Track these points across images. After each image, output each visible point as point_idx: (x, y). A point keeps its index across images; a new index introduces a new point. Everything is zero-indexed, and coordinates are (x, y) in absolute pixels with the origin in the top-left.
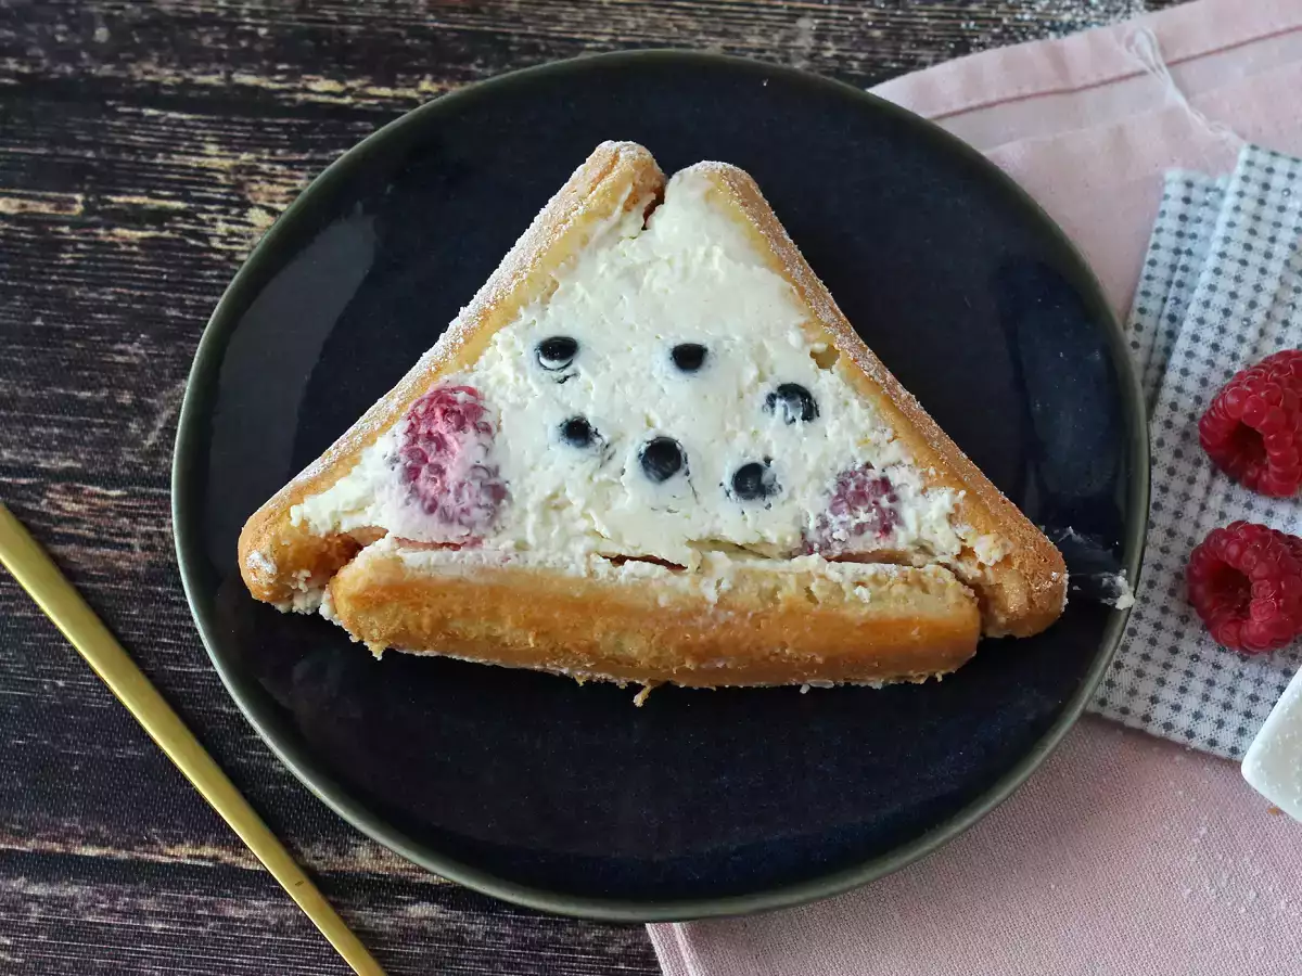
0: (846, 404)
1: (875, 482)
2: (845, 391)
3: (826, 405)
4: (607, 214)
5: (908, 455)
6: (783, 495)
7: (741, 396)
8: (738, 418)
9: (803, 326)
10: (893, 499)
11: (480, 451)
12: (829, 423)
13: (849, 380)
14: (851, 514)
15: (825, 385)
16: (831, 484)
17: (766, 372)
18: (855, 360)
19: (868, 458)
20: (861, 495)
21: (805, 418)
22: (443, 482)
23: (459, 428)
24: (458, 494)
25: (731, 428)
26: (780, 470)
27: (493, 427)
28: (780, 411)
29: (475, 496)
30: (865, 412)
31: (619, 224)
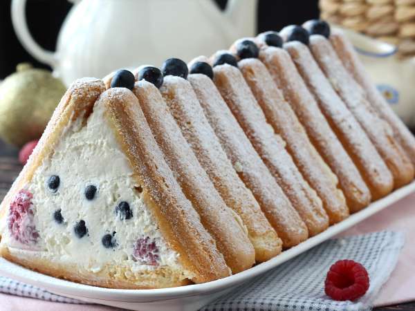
0: (143, 211)
1: (149, 245)
2: (143, 206)
3: (135, 211)
5: (162, 236)
6: (119, 247)
7: (107, 207)
8: (105, 217)
9: (132, 176)
10: (157, 251)
11: (29, 220)
12: (136, 220)
13: (145, 202)
14: (141, 257)
15: (136, 204)
16: (135, 244)
17: (116, 197)
18: (149, 191)
19: (148, 235)
20: (144, 251)
21: (126, 218)
22: (19, 231)
23: (23, 211)
24: (23, 234)
25: (102, 221)
26: (118, 238)
27: (34, 211)
28: (119, 214)
29: (29, 237)
30: (148, 217)
31: (72, 127)
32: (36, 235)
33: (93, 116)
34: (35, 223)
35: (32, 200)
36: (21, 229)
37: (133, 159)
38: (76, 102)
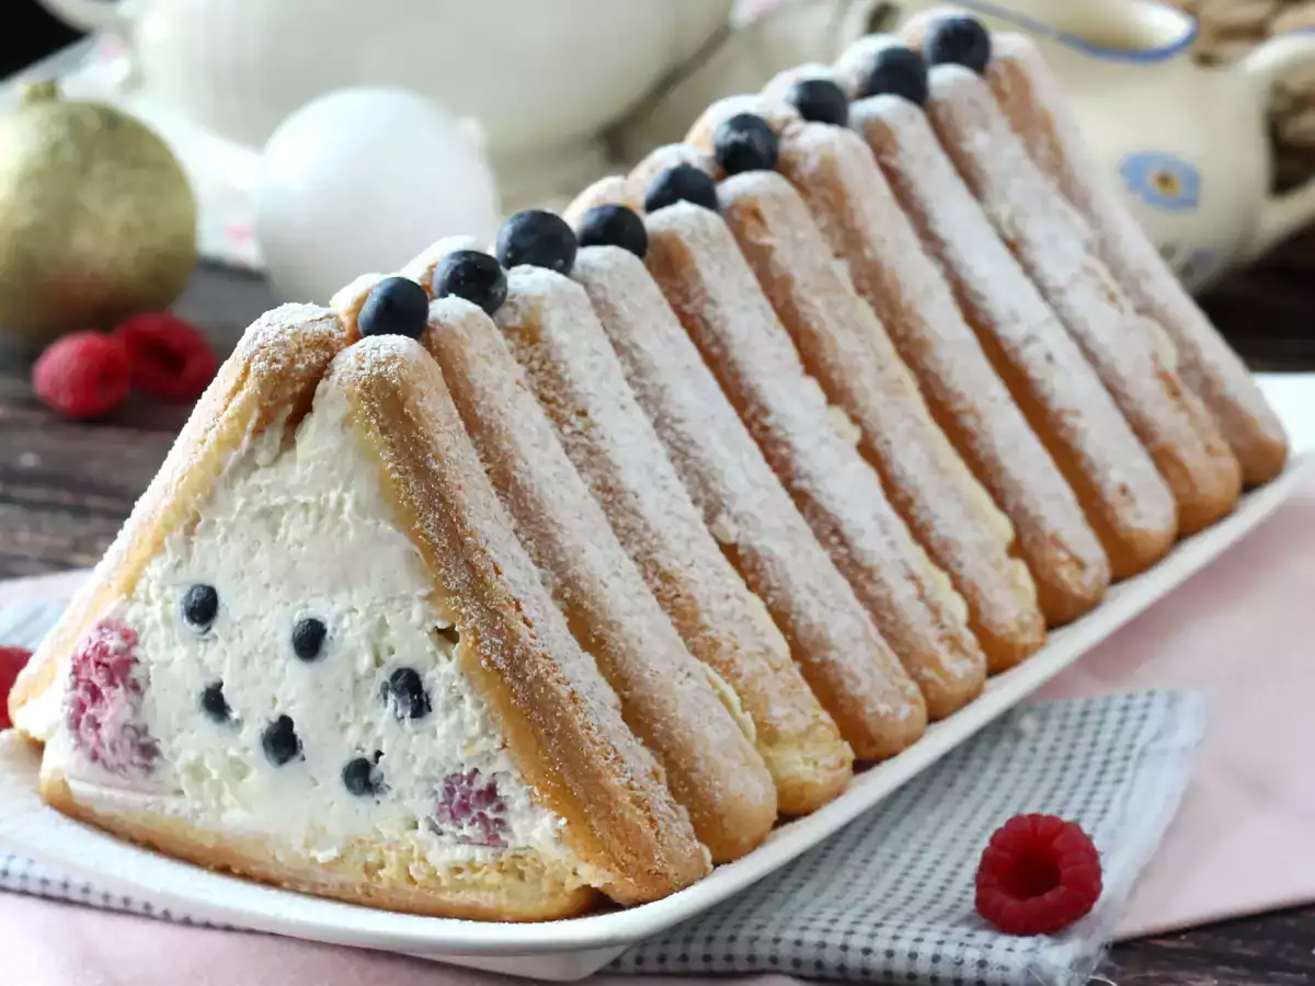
0: (461, 698)
1: (480, 793)
2: (460, 684)
3: (438, 697)
4: (236, 443)
5: (516, 767)
6: (392, 795)
7: (356, 682)
8: (352, 708)
9: (429, 597)
10: (501, 808)
11: (128, 710)
12: (440, 721)
13: (466, 670)
14: (455, 824)
15: (441, 676)
16: (439, 786)
17: (384, 655)
18: (477, 642)
19: (475, 765)
20: (465, 808)
21: (413, 716)
22: (98, 736)
23: (111, 683)
24: (113, 749)
25: (344, 719)
26: (387, 767)
27: (142, 683)
28: (391, 704)
29: (127, 754)
30: (477, 714)
31: (251, 452)
32: (149, 751)
33: (311, 424)
34: (147, 717)
35: (137, 652)
36: (105, 732)
37: (430, 551)
38: (263, 386)
